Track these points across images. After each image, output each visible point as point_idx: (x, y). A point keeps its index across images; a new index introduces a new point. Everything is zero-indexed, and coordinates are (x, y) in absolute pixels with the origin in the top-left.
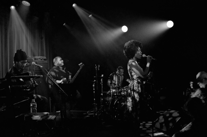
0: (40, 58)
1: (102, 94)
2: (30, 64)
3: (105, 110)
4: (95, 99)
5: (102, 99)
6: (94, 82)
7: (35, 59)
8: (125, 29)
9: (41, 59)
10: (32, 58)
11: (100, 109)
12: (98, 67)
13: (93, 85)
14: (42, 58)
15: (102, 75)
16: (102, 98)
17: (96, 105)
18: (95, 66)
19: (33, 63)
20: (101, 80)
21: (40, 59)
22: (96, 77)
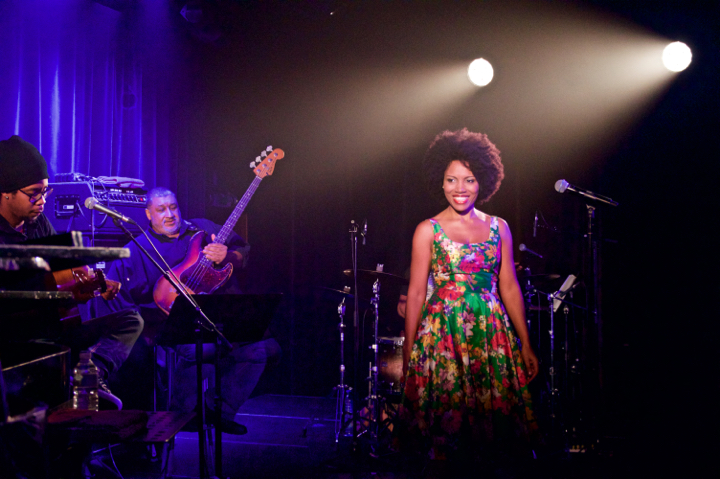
0: (119, 184)
1: (375, 347)
2: (76, 207)
3: (385, 416)
4: (343, 368)
5: (375, 369)
6: (343, 295)
7: (98, 187)
8: (480, 72)
9: (124, 190)
10: (85, 182)
11: (366, 410)
12: (361, 229)
13: (340, 308)
14: (126, 185)
15: (380, 268)
16: (373, 365)
17: (351, 393)
18: (351, 227)
19: (91, 202)
20: (375, 286)
21: (117, 186)
22: (352, 272)
